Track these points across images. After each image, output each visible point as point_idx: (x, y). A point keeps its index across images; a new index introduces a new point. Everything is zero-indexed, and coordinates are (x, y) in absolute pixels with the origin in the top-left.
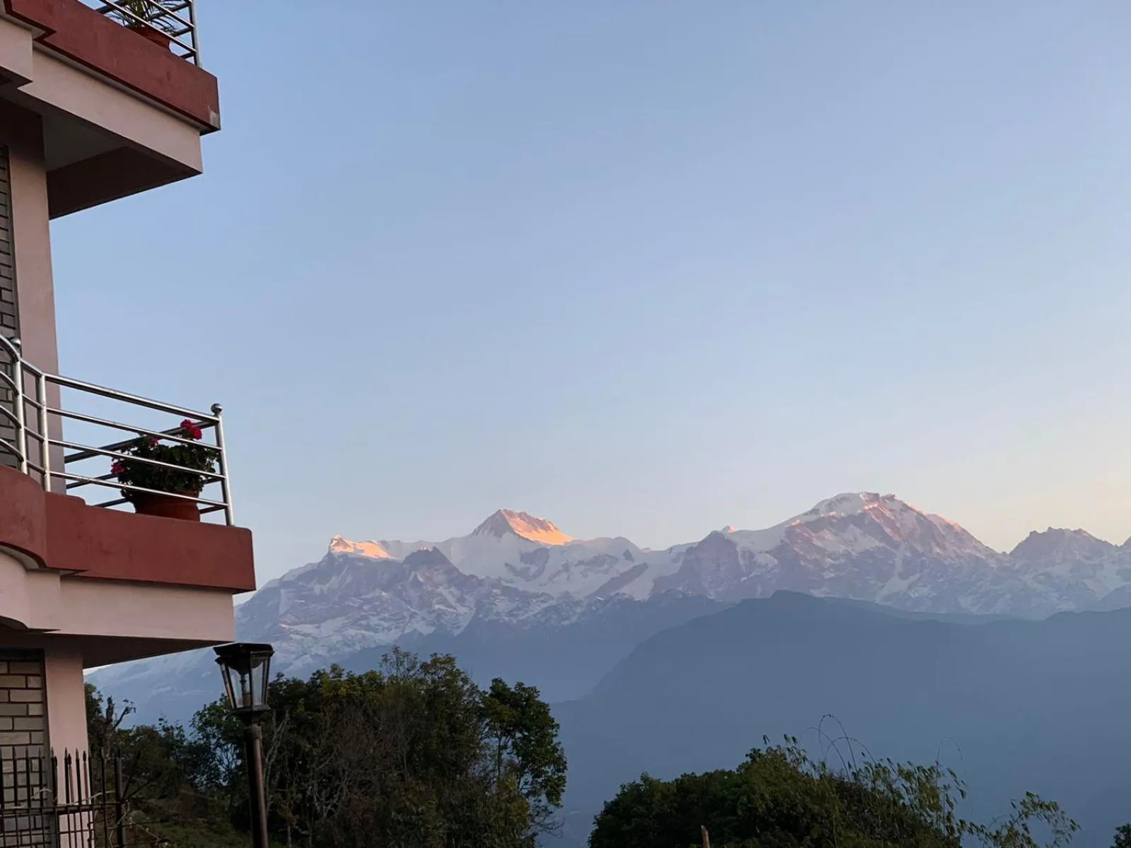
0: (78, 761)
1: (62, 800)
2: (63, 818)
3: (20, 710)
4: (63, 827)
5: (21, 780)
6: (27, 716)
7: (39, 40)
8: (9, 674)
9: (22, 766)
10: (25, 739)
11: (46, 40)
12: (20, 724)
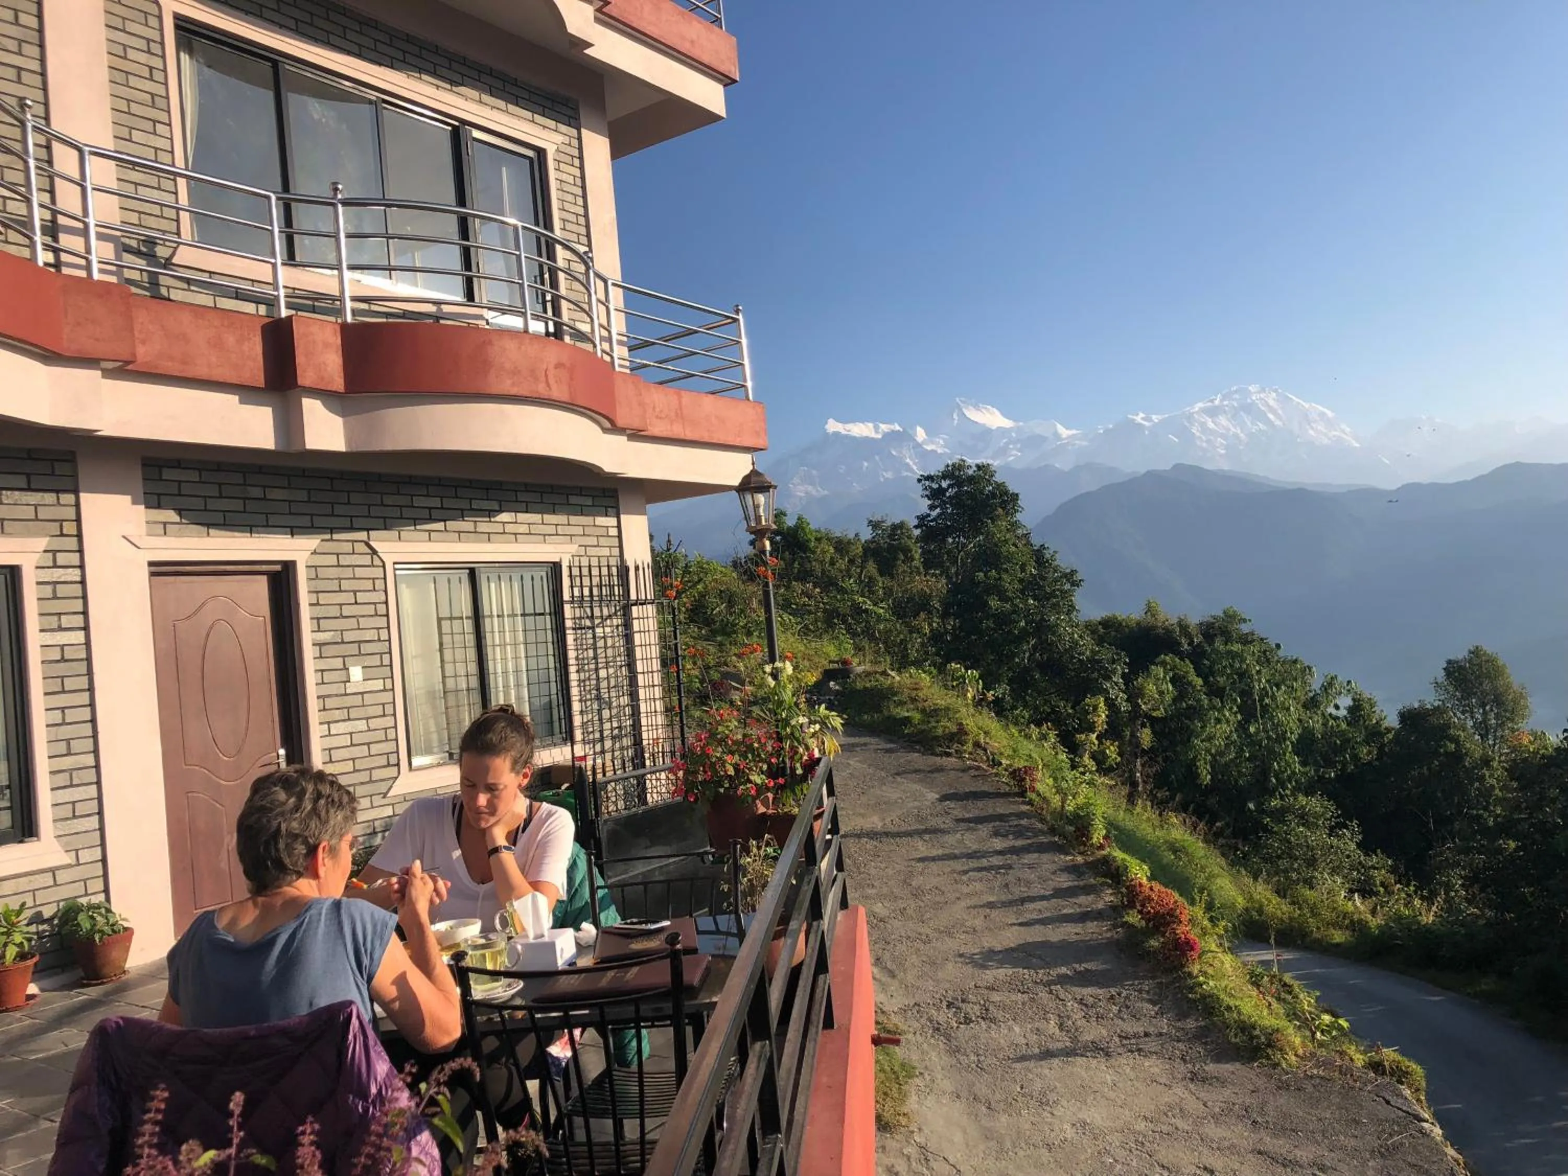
0: (644, 569)
1: (633, 596)
2: (634, 608)
3: (602, 531)
4: (635, 615)
5: (605, 580)
6: (608, 536)
7: (599, 10)
8: (593, 506)
9: (605, 571)
10: (606, 552)
11: (604, 10)
12: (603, 541)
